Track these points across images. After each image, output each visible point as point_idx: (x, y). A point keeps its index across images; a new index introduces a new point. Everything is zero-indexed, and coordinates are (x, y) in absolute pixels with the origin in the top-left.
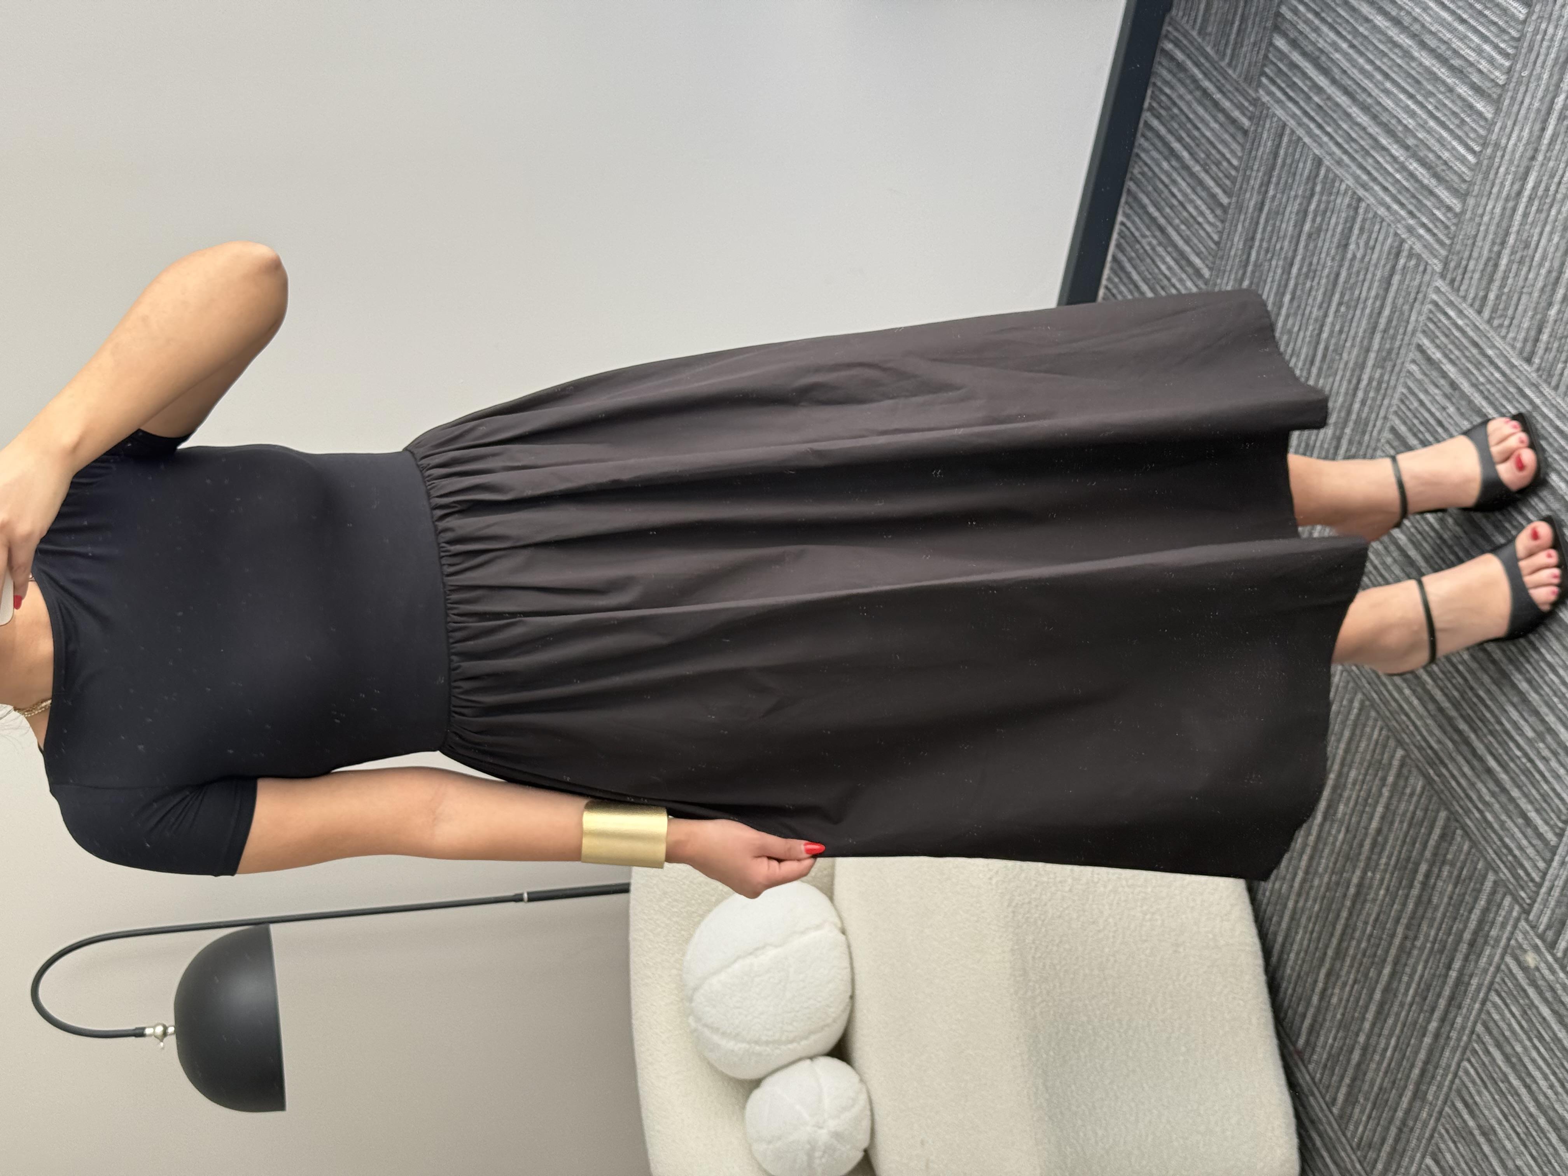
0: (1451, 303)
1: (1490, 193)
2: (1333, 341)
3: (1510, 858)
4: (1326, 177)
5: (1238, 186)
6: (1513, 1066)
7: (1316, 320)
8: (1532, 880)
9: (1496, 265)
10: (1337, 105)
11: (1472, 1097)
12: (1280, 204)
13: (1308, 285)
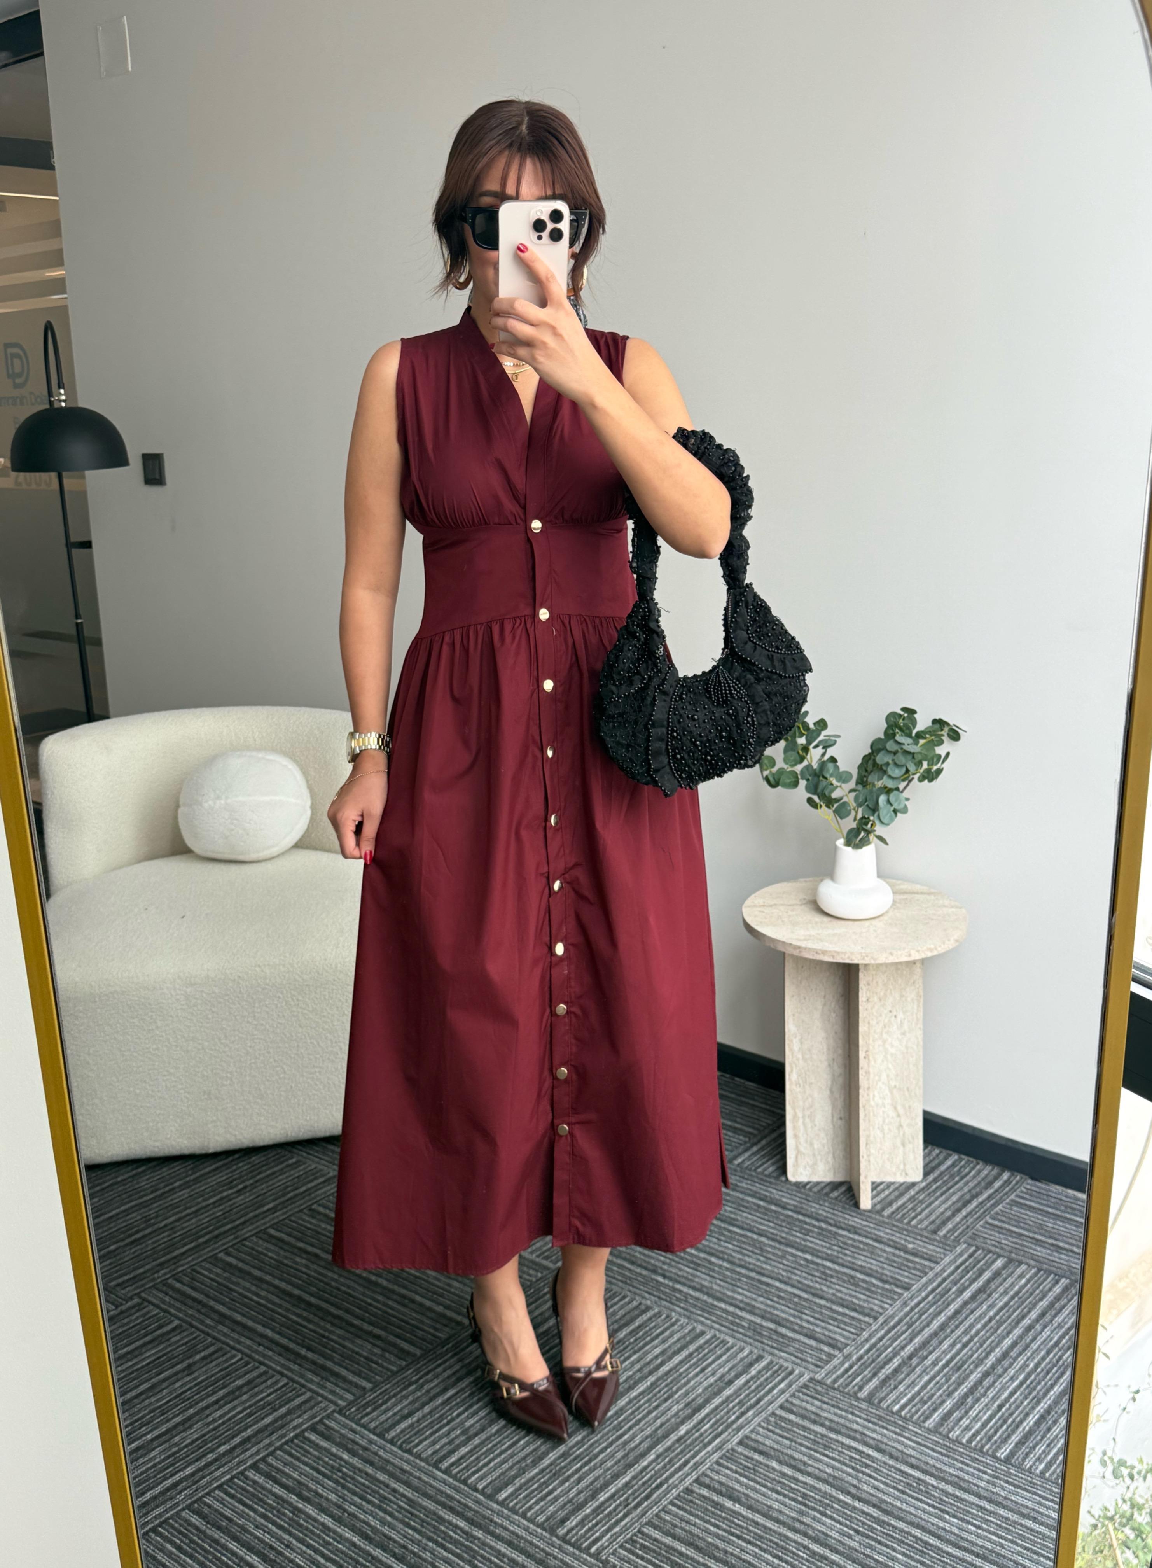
0: (790, 1385)
1: (869, 1421)
2: (773, 1291)
3: (380, 1401)
4: (895, 1292)
5: (895, 1223)
6: (233, 1392)
7: (789, 1278)
8: (362, 1417)
9: (814, 1422)
10: (949, 1305)
11: (215, 1359)
12: (879, 1256)
13: (816, 1274)
